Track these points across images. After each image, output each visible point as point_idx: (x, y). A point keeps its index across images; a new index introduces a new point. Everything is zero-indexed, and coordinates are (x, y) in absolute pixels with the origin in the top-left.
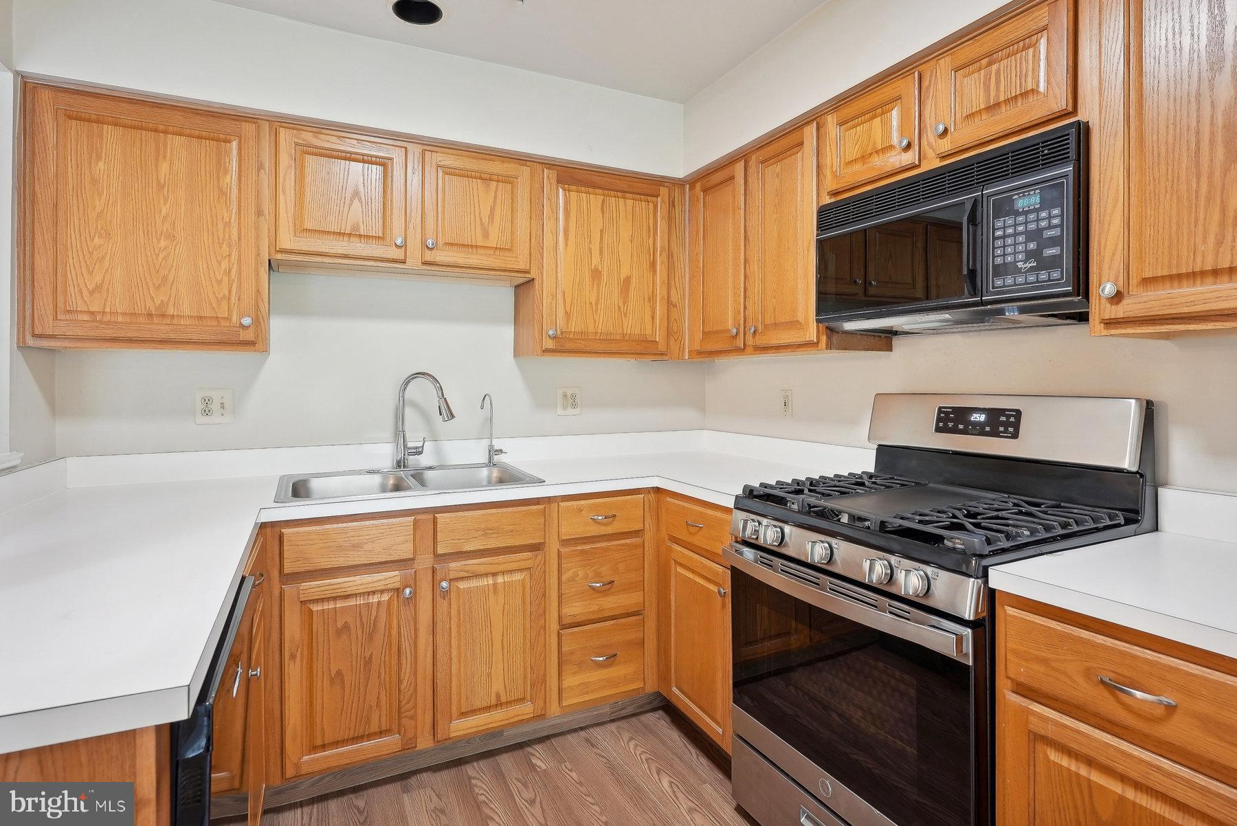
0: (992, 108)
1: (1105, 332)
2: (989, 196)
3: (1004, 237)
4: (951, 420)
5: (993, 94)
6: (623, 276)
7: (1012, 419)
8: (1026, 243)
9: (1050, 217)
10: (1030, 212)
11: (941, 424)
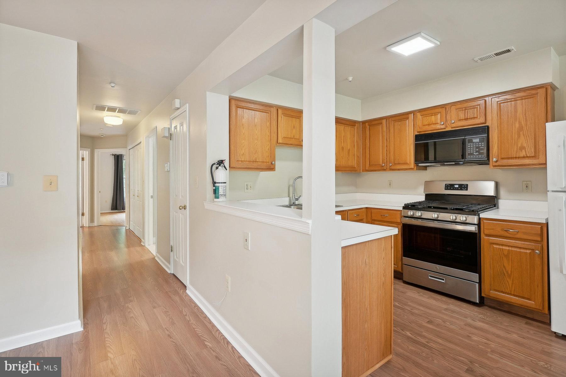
0: (466, 119)
1: (493, 168)
2: (467, 138)
3: (470, 147)
4: (449, 187)
5: (466, 116)
6: (348, 149)
7: (466, 186)
8: (476, 149)
9: (481, 144)
10: (477, 143)
11: (446, 188)
